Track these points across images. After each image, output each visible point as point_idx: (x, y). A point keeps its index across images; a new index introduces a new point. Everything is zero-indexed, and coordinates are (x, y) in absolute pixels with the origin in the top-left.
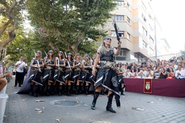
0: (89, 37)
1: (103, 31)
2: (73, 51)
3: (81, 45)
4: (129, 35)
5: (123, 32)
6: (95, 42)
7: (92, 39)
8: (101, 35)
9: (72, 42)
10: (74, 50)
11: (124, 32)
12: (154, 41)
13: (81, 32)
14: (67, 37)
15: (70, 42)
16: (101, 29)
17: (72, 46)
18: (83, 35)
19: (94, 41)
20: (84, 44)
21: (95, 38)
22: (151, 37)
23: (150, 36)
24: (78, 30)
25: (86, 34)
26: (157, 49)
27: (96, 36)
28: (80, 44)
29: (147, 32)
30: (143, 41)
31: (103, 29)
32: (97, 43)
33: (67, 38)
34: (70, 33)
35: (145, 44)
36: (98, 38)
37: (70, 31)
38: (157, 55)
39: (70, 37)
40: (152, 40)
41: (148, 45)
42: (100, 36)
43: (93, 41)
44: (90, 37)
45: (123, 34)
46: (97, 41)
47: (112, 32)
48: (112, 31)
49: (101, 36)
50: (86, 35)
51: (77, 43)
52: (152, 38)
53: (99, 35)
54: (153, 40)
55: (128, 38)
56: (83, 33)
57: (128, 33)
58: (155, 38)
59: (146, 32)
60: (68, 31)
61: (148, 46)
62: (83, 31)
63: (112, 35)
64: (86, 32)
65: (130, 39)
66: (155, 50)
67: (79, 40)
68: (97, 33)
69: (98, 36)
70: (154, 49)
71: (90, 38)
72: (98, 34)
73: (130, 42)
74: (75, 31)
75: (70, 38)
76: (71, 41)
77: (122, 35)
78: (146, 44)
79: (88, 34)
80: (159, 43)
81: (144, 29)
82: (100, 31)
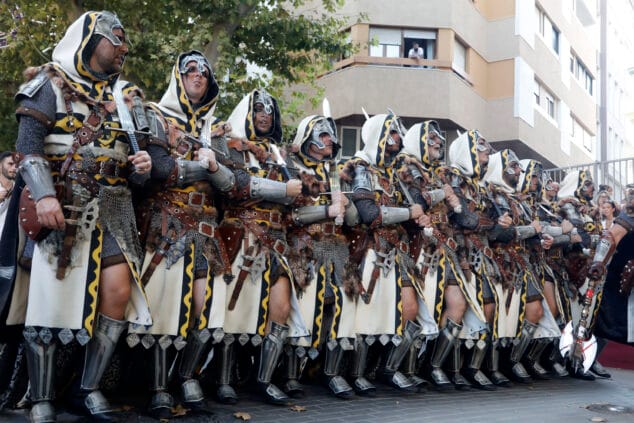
0: (251, 58)
1: (331, 23)
4: (465, 47)
5: (431, 36)
6: (285, 88)
7: (269, 68)
8: (316, 46)
11: (436, 30)
12: (597, 83)
13: (212, 30)
14: (132, 55)
15: (147, 83)
16: (317, 17)
18: (220, 48)
19: (279, 78)
20: (223, 94)
21: (285, 62)
22: (580, 63)
23: (573, 52)
24: (190, 21)
25: (236, 40)
26: (610, 122)
27: (293, 54)
29: (557, 32)
30: (537, 79)
31: (326, 12)
32: (294, 94)
33: (131, 63)
34: (147, 35)
35: (544, 95)
36: (301, 62)
37: (145, 21)
38: (610, 157)
39: (147, 58)
40: (582, 76)
41: (562, 102)
42: (312, 52)
43: (275, 83)
44: (259, 58)
45: (433, 43)
46: (297, 80)
47: (373, 31)
48: (372, 26)
49: (318, 52)
50: (237, 46)
52: (584, 68)
53: (308, 49)
54: (588, 74)
55: (458, 64)
56: (222, 34)
57: (458, 39)
58: (603, 66)
59: (552, 35)
60: (138, 25)
61: (564, 109)
62: (220, 23)
63: (376, 52)
64: (239, 28)
65: (466, 68)
66: (596, 130)
68: (295, 34)
69: (303, 51)
70: (592, 121)
71: (261, 64)
72: (304, 45)
73: (468, 88)
74: (179, 25)
75: (151, 66)
76: (154, 80)
78: (554, 97)
79: (246, 42)
80: (622, 92)
81: (545, 14)
82: (312, 26)
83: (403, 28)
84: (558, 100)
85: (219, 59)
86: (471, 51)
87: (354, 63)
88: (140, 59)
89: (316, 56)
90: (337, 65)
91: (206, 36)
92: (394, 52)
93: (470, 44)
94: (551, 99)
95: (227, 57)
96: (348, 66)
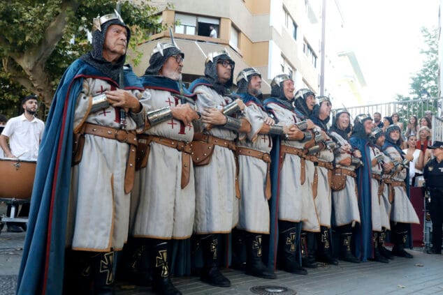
1: (147, 8)
2: (26, 77)
3: (61, 56)
4: (238, 31)
5: (216, 22)
8: (137, 23)
9: (20, 43)
10: (28, 73)
11: (219, 19)
12: (319, 60)
13: (61, 6)
15: (11, 40)
16: (137, 3)
17: (20, 57)
18: (67, 19)
20: (70, 53)
22: (309, 47)
23: (305, 40)
25: (79, 14)
28: (55, 53)
29: (296, 26)
30: (282, 56)
35: (287, 67)
39: (10, 22)
40: (310, 55)
41: (297, 72)
42: (134, 27)
45: (217, 27)
47: (179, 17)
48: (177, 12)
49: (138, 27)
50: (80, 18)
51: (43, 47)
52: (311, 50)
54: (314, 54)
55: (233, 43)
56: (68, 9)
57: (233, 26)
58: (323, 50)
59: (293, 28)
61: (298, 76)
63: (179, 30)
64: (81, 6)
65: (238, 46)
66: (318, 90)
67: (50, 36)
75: (13, 27)
76: (16, 38)
77: (214, 32)
78: (293, 68)
79: (87, 16)
80: (333, 67)
81: (288, 14)
82: (134, 9)
83: (198, 16)
84: (295, 70)
85: (67, 26)
86: (242, 35)
87: (165, 37)
88: (5, 22)
89: (137, 30)
90: (152, 37)
91: (57, 9)
92: (191, 31)
93: (241, 30)
94: (291, 69)
95: (72, 25)
96: (160, 38)
